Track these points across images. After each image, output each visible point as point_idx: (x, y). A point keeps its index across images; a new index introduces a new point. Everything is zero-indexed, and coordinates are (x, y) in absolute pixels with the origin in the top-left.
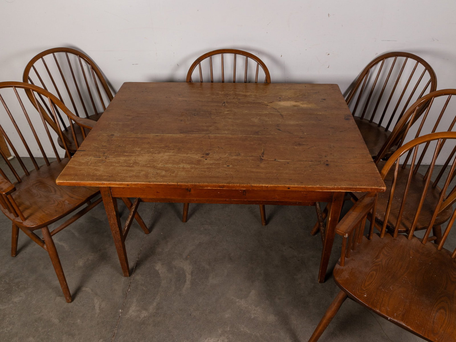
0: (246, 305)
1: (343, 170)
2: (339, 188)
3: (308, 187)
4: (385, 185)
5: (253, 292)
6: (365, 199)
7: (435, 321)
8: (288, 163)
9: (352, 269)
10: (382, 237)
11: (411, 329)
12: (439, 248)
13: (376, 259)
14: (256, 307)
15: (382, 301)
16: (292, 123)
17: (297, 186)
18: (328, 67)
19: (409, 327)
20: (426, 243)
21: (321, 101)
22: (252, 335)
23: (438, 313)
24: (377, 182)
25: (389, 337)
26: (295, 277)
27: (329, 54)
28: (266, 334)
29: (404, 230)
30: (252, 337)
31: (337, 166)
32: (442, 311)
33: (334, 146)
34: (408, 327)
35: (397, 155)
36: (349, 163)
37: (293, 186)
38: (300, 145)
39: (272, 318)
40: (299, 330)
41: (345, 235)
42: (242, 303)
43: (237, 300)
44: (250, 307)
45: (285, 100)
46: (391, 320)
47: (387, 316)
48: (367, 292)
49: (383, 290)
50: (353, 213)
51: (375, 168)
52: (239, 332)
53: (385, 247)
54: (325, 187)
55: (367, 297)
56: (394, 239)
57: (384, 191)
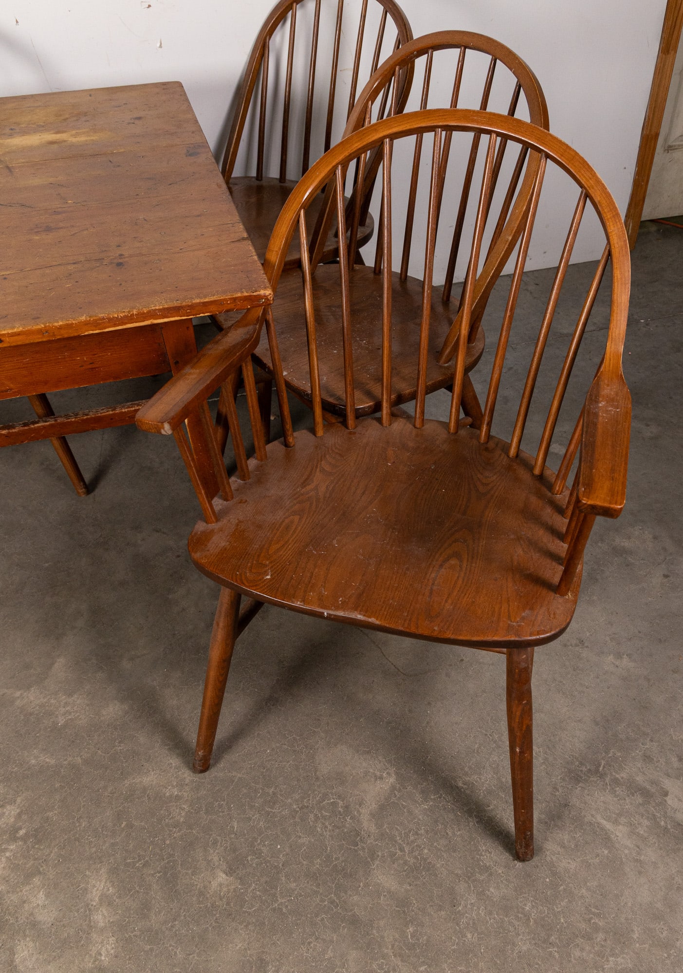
0: (42, 700)
1: (161, 270)
2: (144, 313)
3: (56, 327)
4: (268, 285)
5: (60, 662)
6: (229, 335)
7: (435, 588)
8: (5, 278)
9: (237, 525)
10: (320, 432)
11: (378, 622)
12: (452, 428)
13: (303, 488)
14: (70, 695)
15: (311, 577)
16: (36, 181)
17: (21, 329)
18: (158, 45)
19: (372, 620)
20: (423, 426)
21: (129, 123)
22: (62, 767)
23: (443, 570)
24: (250, 281)
25: (399, 668)
26: (170, 597)
27: (149, 6)
28: (99, 752)
29: (370, 407)
30: (62, 770)
31: (146, 264)
32: (453, 562)
33: (145, 220)
34: (370, 620)
35: (293, 203)
36: (181, 251)
37: (10, 331)
38: (48, 229)
39: (113, 710)
40: (187, 717)
41: (163, 428)
42: (33, 698)
43: (18, 694)
44: (52, 701)
45: (24, 132)
46: (331, 615)
47: (321, 610)
48: (272, 567)
49: (315, 553)
50: (192, 371)
51: (250, 250)
52: (24, 771)
53: (327, 456)
54: (103, 319)
55: (270, 580)
56: (350, 433)
57: (268, 300)
